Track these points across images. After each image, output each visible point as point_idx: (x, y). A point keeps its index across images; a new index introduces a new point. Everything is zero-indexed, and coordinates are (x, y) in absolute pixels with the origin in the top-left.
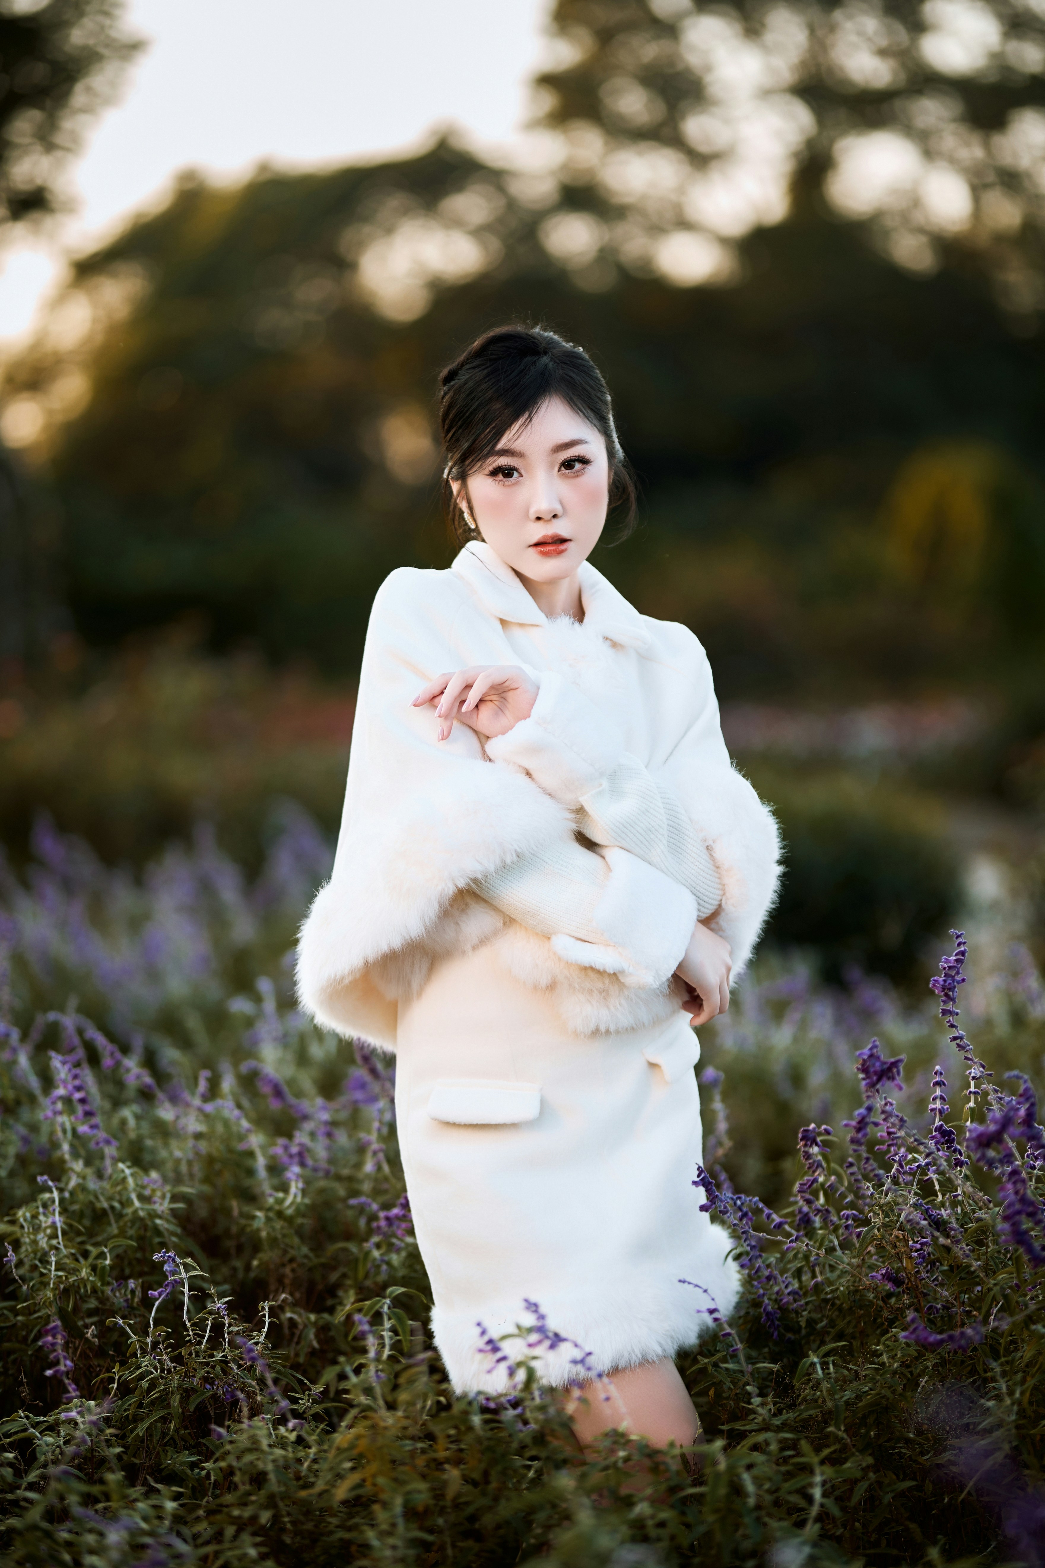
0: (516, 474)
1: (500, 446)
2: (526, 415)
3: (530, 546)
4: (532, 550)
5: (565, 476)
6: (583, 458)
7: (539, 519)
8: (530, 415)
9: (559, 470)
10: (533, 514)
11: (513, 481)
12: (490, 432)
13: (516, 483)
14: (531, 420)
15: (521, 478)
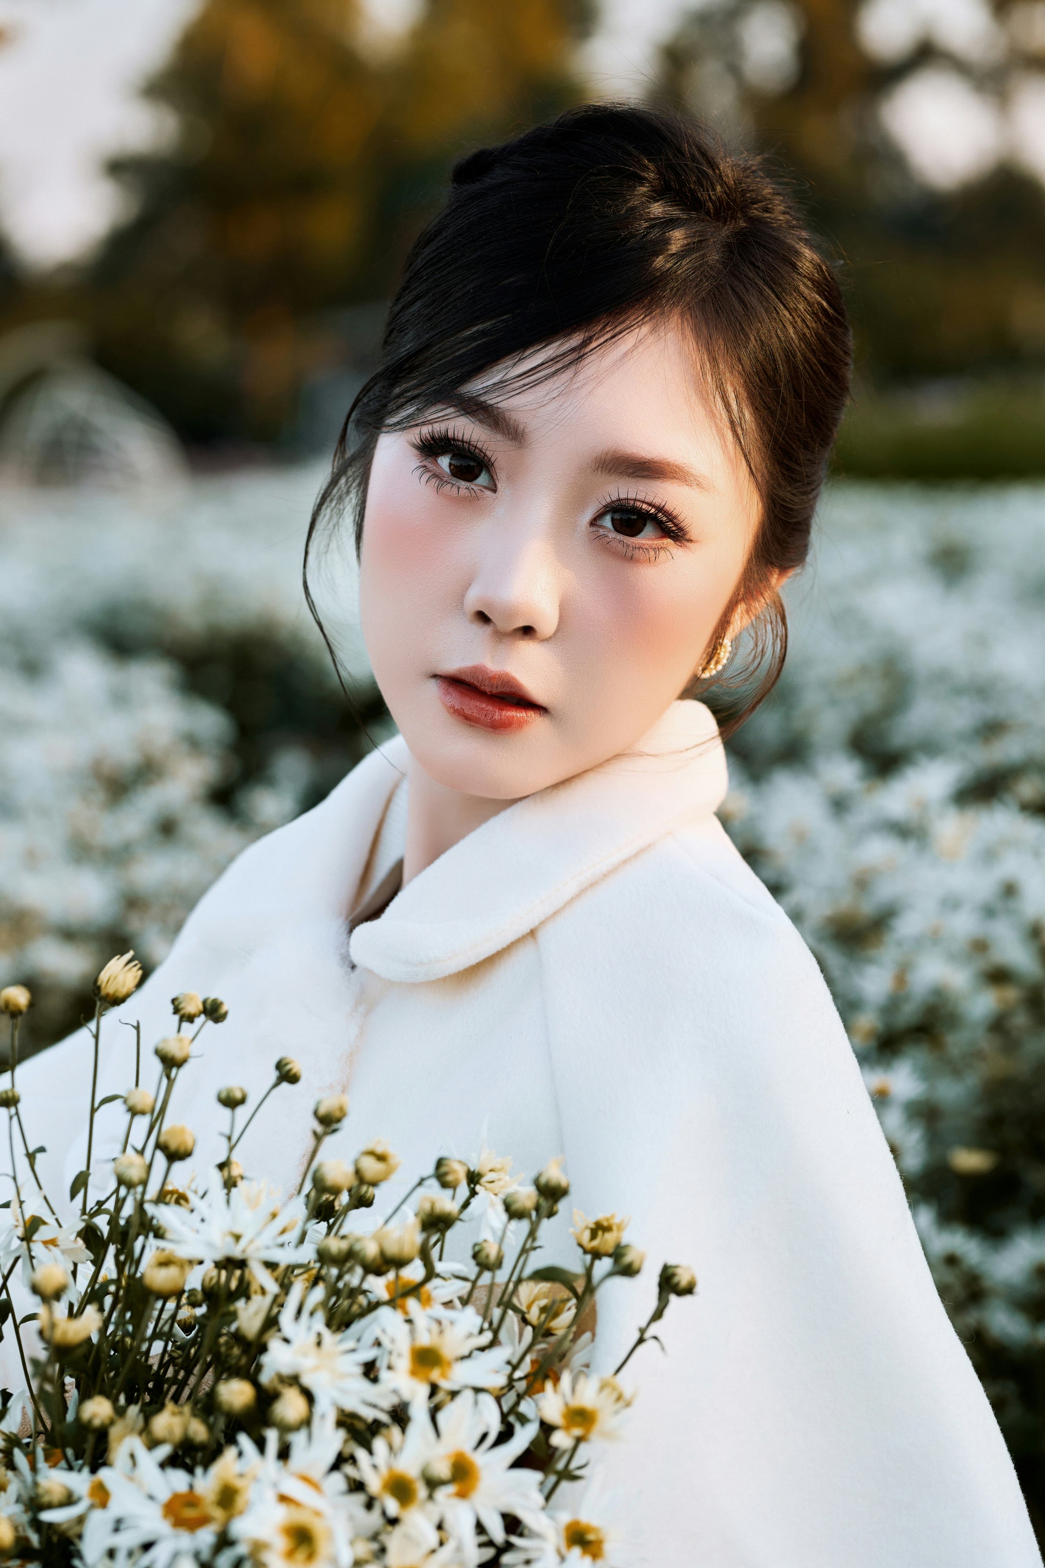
0: (483, 479)
1: (476, 386)
2: (576, 340)
3: (435, 676)
4: (433, 689)
5: (598, 541)
6: (671, 517)
7: (482, 617)
8: (585, 343)
9: (594, 522)
10: (473, 599)
11: (463, 492)
12: (472, 338)
13: (472, 500)
14: (580, 358)
15: (488, 493)
